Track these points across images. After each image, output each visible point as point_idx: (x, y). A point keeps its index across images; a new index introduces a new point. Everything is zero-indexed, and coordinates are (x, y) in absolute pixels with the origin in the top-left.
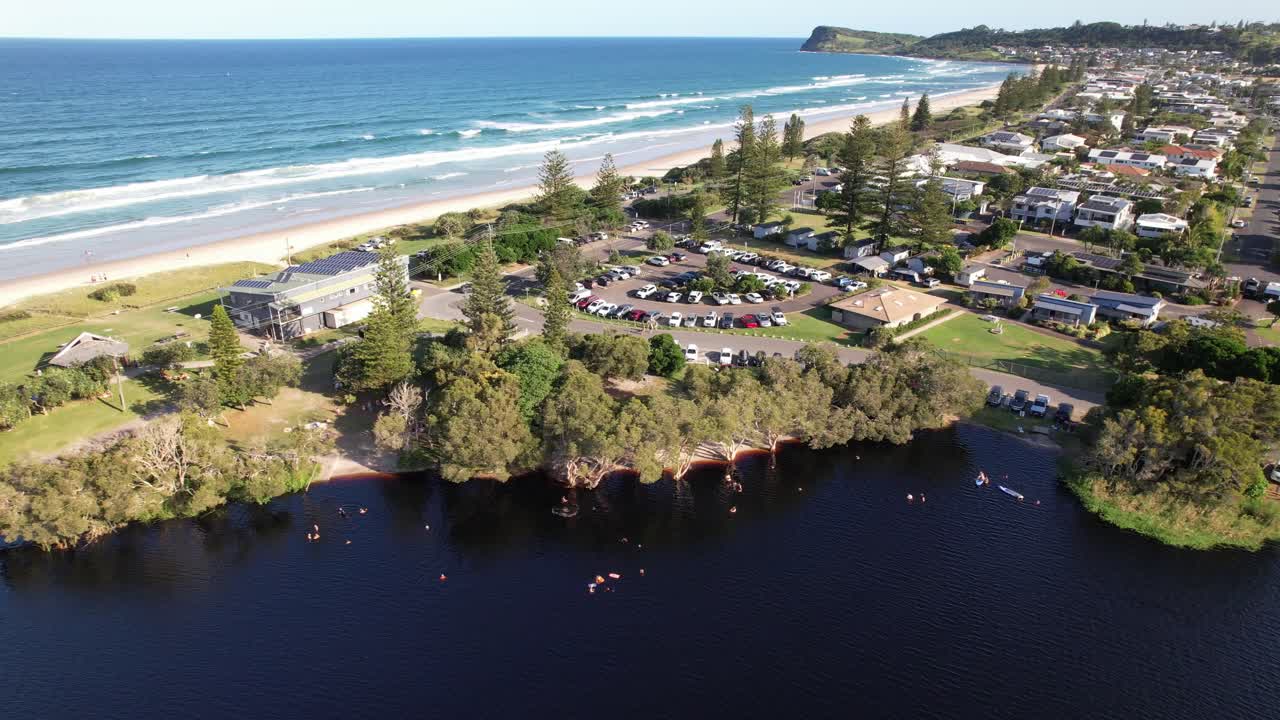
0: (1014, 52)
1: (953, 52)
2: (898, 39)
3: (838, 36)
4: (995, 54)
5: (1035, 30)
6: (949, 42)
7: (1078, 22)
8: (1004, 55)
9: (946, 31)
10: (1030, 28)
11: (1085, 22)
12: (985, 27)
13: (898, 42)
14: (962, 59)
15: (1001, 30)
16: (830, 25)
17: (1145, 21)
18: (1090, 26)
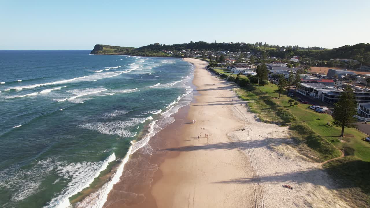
0: (172, 53)
1: (147, 53)
2: (127, 49)
3: (104, 48)
4: (164, 54)
5: (177, 44)
6: (146, 50)
7: (191, 41)
8: (168, 54)
9: (145, 45)
10: (175, 44)
11: (194, 42)
12: (158, 43)
13: (127, 50)
14: (152, 56)
15: (164, 44)
16: (101, 44)
17: (215, 41)
18: (196, 43)
